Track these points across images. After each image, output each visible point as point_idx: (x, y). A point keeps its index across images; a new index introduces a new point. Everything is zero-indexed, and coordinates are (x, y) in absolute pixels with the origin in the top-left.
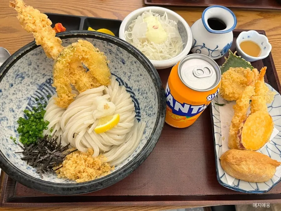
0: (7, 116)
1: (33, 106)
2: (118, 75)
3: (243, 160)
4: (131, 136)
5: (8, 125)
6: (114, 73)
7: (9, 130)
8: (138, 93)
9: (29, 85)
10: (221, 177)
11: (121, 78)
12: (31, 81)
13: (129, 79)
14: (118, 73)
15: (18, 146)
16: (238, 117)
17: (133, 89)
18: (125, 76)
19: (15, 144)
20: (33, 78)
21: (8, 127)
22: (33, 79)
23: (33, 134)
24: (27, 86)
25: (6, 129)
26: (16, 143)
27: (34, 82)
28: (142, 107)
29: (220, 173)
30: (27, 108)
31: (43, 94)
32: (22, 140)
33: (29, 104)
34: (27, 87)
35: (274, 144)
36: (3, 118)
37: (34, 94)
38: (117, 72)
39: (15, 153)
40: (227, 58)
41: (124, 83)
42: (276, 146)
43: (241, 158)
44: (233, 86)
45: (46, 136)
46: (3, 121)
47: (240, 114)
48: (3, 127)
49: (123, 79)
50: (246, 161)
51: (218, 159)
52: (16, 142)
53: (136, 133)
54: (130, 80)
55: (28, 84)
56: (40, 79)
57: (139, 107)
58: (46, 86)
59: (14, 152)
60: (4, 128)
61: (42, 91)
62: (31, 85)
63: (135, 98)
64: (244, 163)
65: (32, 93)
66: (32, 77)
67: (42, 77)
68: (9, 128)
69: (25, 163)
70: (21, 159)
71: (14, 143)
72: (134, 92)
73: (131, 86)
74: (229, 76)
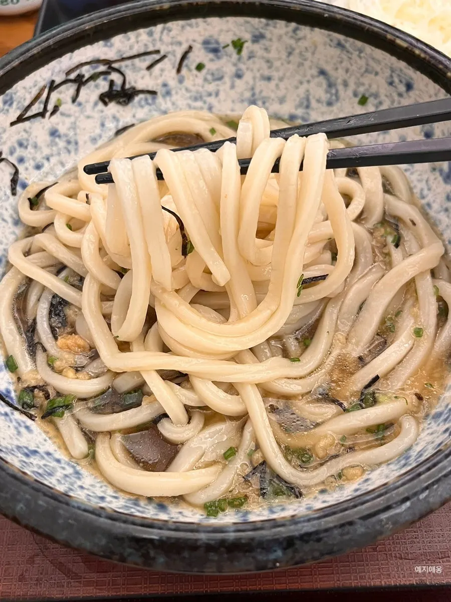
0: (339, 104)
5: (314, 103)
7: (298, 99)
21: (308, 100)
25: (302, 90)
36: (334, 91)
46: (325, 86)
48: (308, 82)
60: (305, 86)
68: (305, 104)
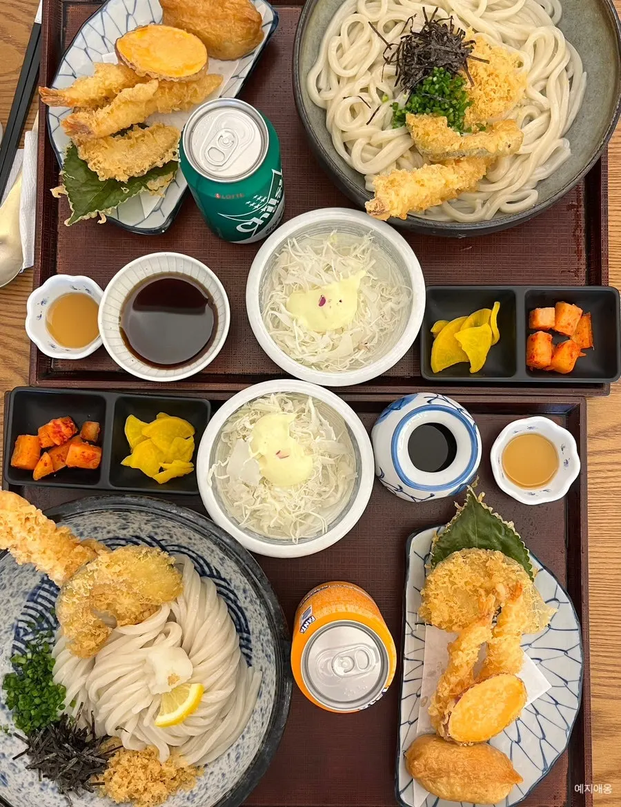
1: (26, 638)
2: (198, 550)
3: (443, 775)
4: (232, 705)
6: (187, 547)
8: (244, 595)
9: (8, 601)
10: (403, 791)
11: (205, 558)
12: (11, 591)
13: (223, 563)
14: (196, 547)
15: (15, 738)
16: (449, 683)
17: (232, 585)
18: (213, 555)
19: (9, 738)
20: (13, 585)
22: (14, 587)
23: (38, 714)
24: (5, 604)
26: (10, 735)
27: (17, 592)
28: (253, 629)
29: (402, 781)
30: (15, 647)
31: (40, 608)
32: (20, 725)
33: (17, 638)
34: (5, 607)
35: (535, 712)
37: (22, 614)
38: (194, 544)
39: (14, 759)
40: (461, 505)
41: (213, 568)
42: (539, 717)
43: (439, 769)
44: (452, 604)
45: (64, 717)
47: (454, 679)
49: (209, 560)
50: (449, 777)
51: (401, 753)
52: (9, 731)
53: (241, 700)
54: (225, 565)
55: (5, 601)
56: (27, 580)
57: (247, 626)
58: (44, 589)
59: (11, 760)
61: (36, 602)
62: (12, 600)
63: (239, 605)
64: (445, 779)
65: (17, 613)
66: (11, 584)
67: (31, 576)
69: (35, 773)
70: (27, 768)
71: (6, 736)
72: (236, 591)
73: (228, 578)
74: (446, 579)
